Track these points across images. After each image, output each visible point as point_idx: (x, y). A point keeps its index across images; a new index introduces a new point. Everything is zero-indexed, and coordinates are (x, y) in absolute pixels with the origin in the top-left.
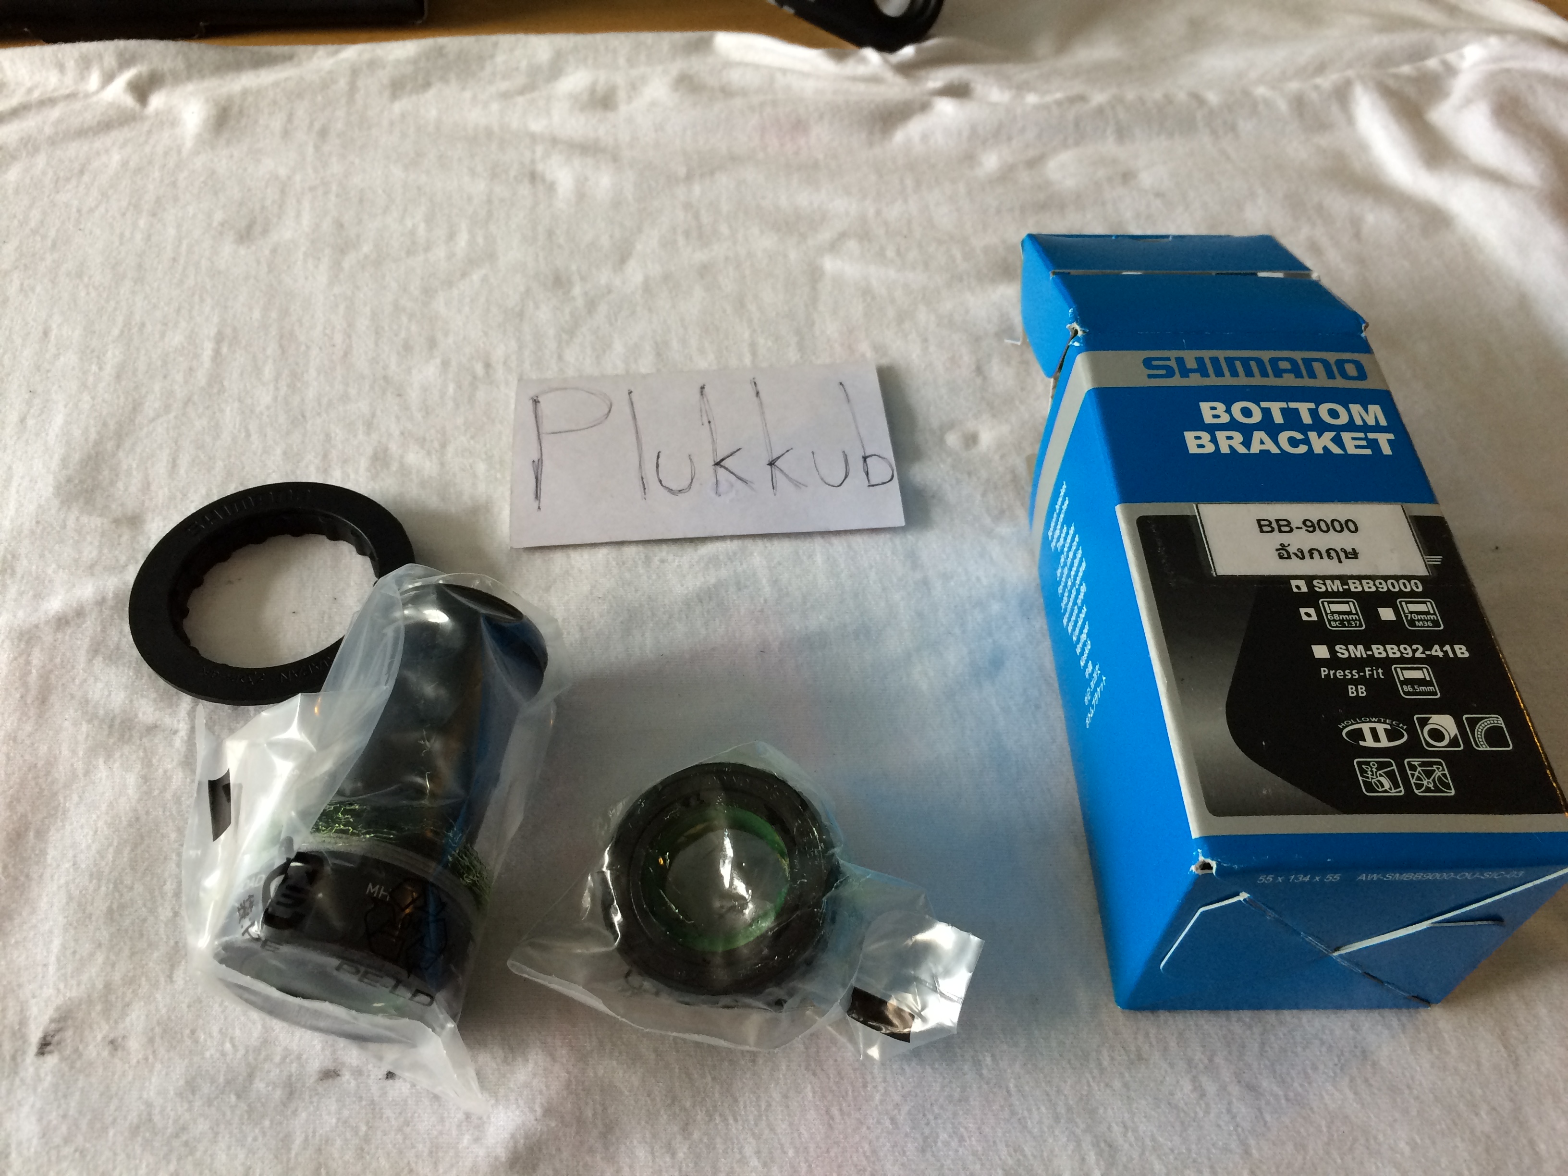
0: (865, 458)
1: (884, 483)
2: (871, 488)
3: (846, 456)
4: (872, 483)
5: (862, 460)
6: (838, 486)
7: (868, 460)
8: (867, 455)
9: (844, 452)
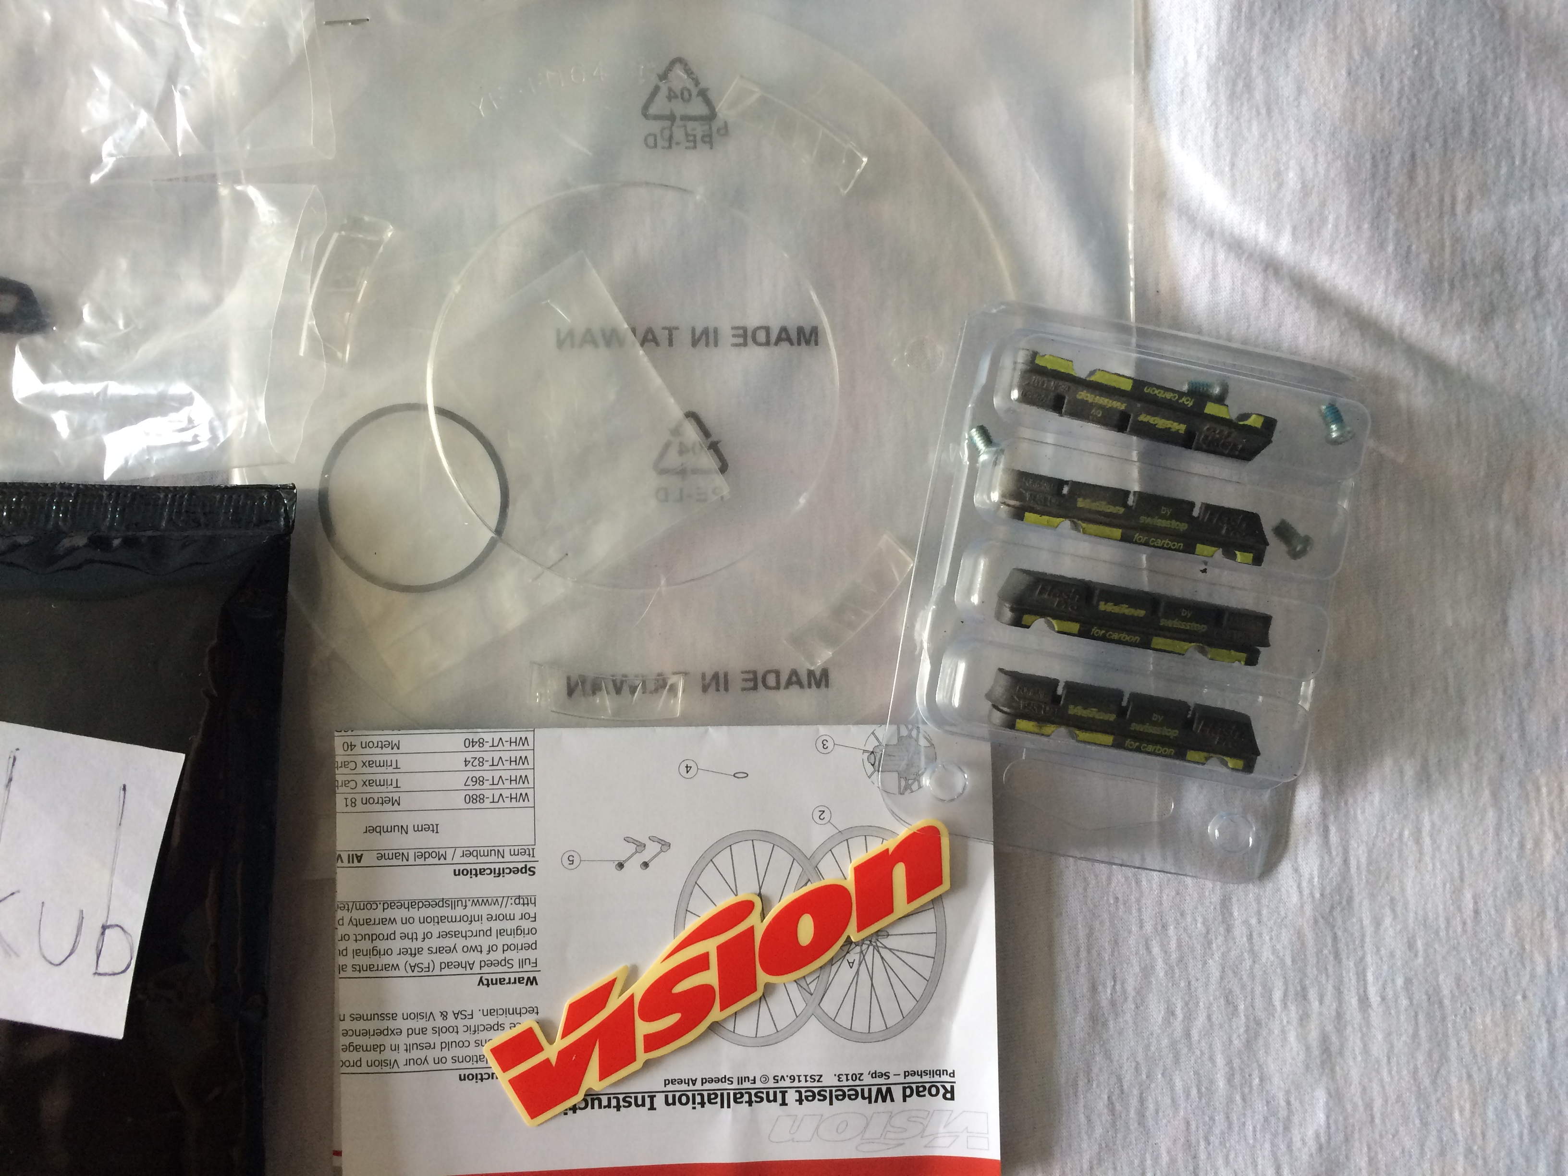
0: (104, 928)
1: (114, 974)
2: (96, 976)
3: (83, 918)
4: (100, 970)
5: (100, 930)
6: (57, 965)
7: (107, 931)
8: (109, 923)
9: (82, 911)
